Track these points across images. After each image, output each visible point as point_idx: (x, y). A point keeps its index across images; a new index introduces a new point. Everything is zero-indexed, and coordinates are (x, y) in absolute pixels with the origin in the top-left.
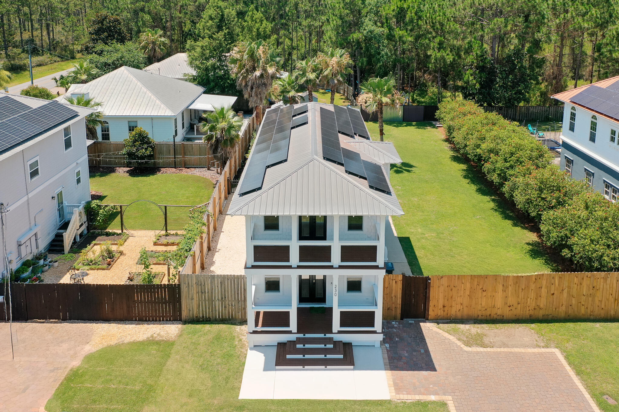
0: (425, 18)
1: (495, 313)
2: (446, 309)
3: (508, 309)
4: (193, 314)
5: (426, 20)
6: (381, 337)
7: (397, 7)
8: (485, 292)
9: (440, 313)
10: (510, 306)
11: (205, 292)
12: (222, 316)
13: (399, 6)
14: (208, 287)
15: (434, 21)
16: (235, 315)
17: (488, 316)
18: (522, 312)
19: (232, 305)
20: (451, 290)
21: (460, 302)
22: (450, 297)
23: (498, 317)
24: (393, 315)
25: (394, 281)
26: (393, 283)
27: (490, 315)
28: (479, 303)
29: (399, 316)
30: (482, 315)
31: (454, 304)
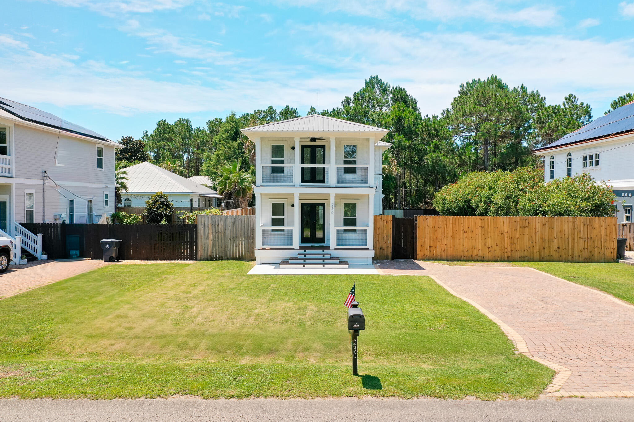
0: (421, 127)
1: (476, 254)
2: (432, 249)
3: (488, 250)
4: (207, 254)
5: (422, 128)
6: (372, 254)
7: (396, 116)
8: (466, 234)
9: (427, 253)
10: (489, 248)
11: (219, 232)
12: (233, 255)
13: (397, 115)
14: (221, 226)
15: (429, 128)
16: (245, 254)
17: (470, 256)
18: (500, 254)
19: (242, 244)
20: (436, 231)
21: (444, 243)
22: (435, 237)
23: (479, 259)
24: (385, 255)
25: (385, 222)
26: (383, 223)
27: (472, 256)
28: (462, 244)
29: (390, 255)
30: (465, 256)
31: (439, 244)
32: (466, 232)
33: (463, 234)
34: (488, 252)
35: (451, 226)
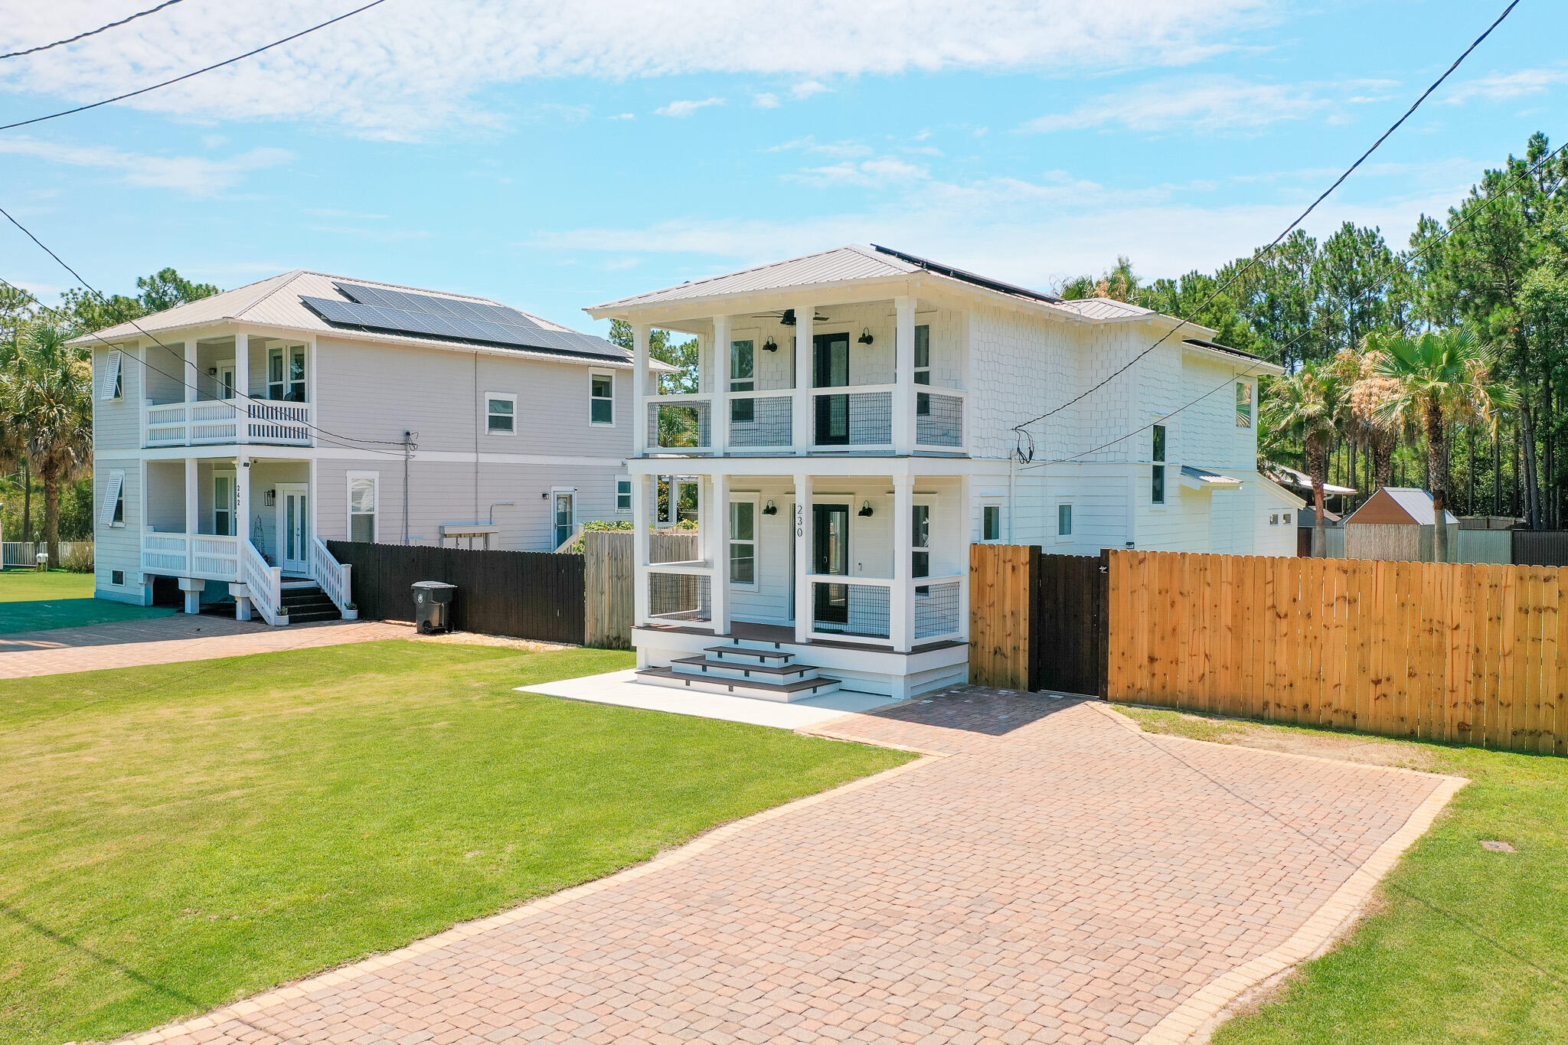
1: (1323, 701)
2: (1158, 667)
3: (1372, 692)
8: (1284, 622)
9: (1143, 680)
10: (1377, 682)
11: (622, 575)
14: (627, 562)
17: (1300, 706)
18: (1424, 709)
20: (1173, 605)
21: (1202, 650)
22: (1169, 628)
23: (1338, 719)
24: (1009, 672)
25: (1009, 566)
26: (1004, 570)
27: (1306, 706)
28: (1267, 660)
29: (1024, 677)
30: (1279, 705)
31: (1183, 653)
32: (1286, 616)
33: (1274, 623)
34: (1372, 697)
35: (1227, 592)
